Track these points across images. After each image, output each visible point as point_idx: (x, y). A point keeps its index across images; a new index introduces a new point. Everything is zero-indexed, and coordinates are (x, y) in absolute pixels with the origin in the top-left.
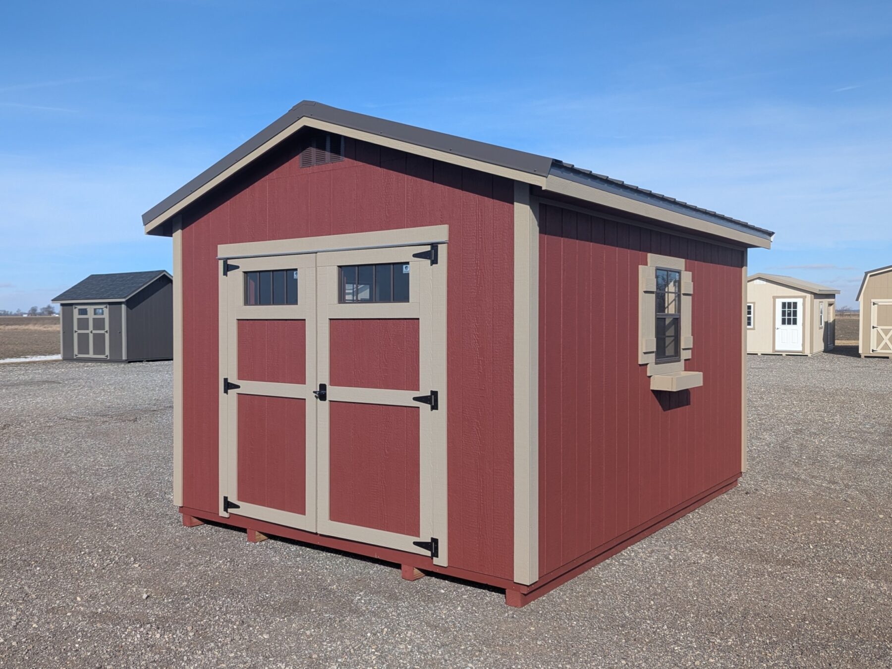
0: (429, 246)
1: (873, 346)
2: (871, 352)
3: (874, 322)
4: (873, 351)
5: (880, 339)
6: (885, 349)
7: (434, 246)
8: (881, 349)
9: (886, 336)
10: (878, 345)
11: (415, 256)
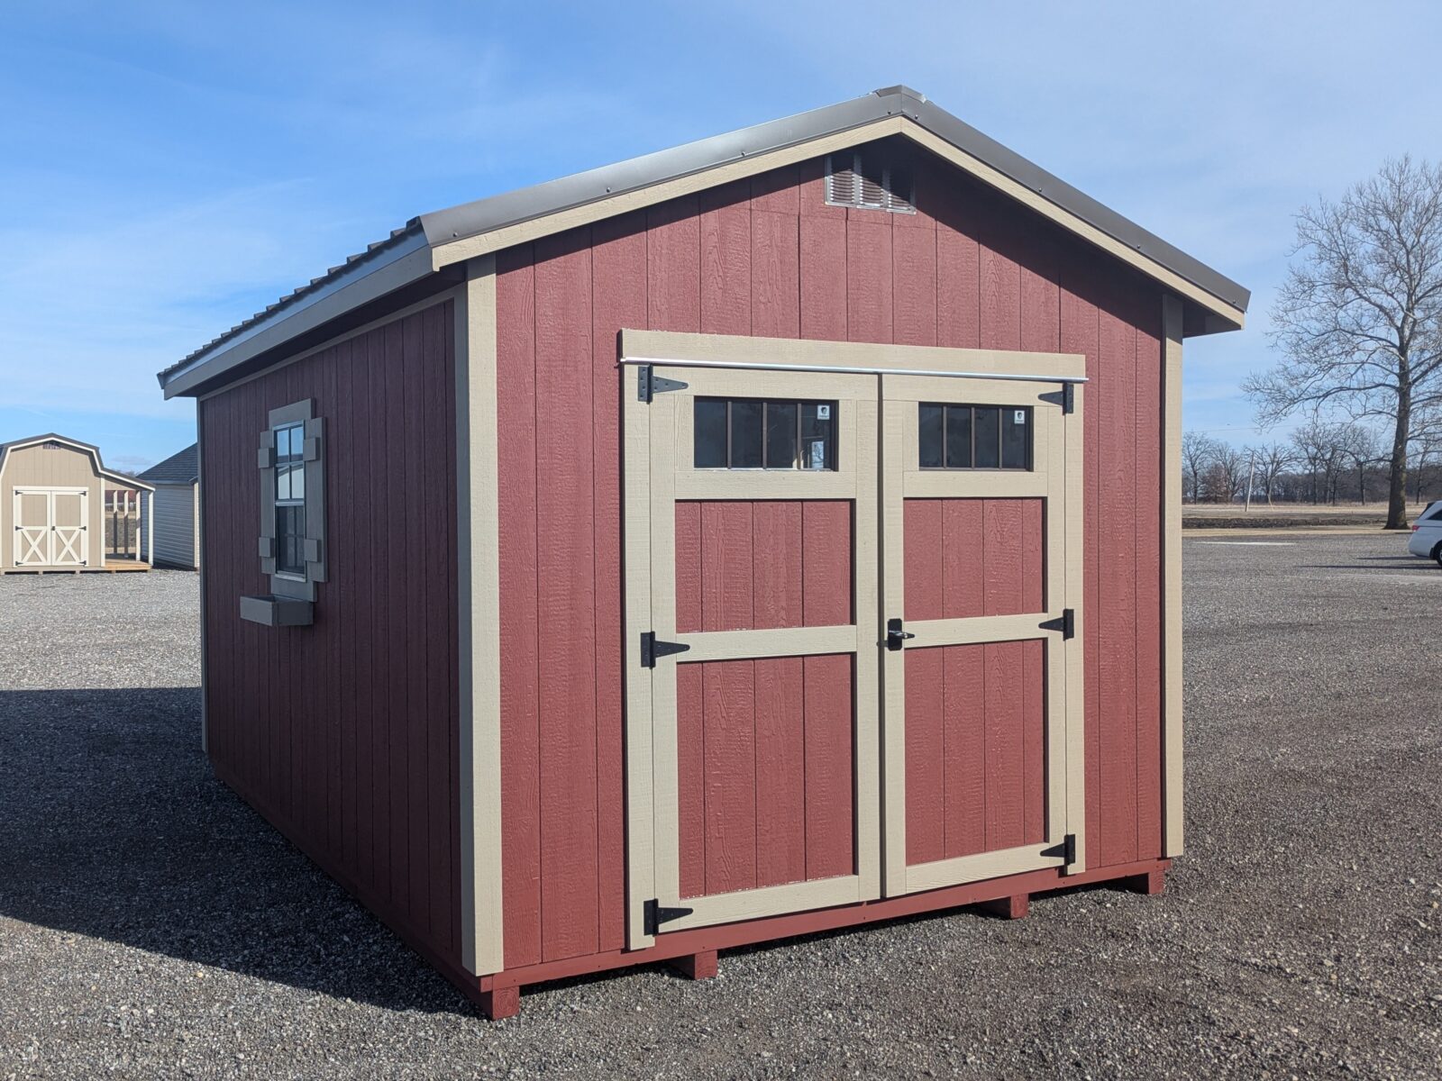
0: (1061, 385)
1: (18, 557)
2: (15, 566)
3: (17, 521)
4: (17, 563)
5: (26, 546)
6: (34, 561)
7: (1067, 385)
8: (28, 561)
9: (34, 541)
10: (23, 556)
11: (1042, 397)
